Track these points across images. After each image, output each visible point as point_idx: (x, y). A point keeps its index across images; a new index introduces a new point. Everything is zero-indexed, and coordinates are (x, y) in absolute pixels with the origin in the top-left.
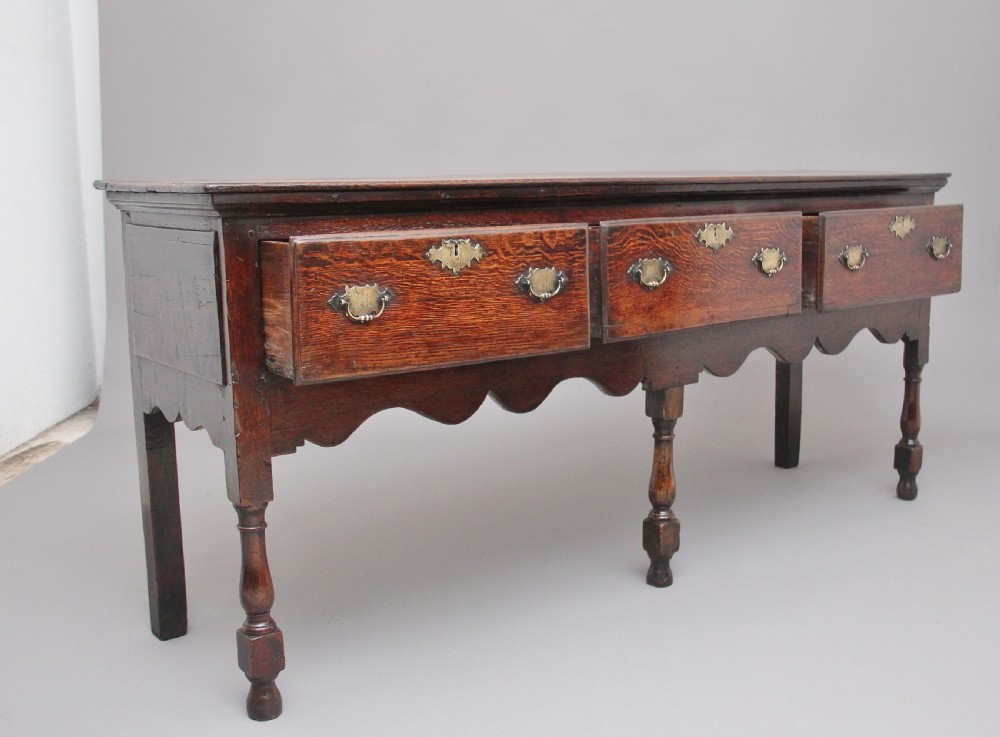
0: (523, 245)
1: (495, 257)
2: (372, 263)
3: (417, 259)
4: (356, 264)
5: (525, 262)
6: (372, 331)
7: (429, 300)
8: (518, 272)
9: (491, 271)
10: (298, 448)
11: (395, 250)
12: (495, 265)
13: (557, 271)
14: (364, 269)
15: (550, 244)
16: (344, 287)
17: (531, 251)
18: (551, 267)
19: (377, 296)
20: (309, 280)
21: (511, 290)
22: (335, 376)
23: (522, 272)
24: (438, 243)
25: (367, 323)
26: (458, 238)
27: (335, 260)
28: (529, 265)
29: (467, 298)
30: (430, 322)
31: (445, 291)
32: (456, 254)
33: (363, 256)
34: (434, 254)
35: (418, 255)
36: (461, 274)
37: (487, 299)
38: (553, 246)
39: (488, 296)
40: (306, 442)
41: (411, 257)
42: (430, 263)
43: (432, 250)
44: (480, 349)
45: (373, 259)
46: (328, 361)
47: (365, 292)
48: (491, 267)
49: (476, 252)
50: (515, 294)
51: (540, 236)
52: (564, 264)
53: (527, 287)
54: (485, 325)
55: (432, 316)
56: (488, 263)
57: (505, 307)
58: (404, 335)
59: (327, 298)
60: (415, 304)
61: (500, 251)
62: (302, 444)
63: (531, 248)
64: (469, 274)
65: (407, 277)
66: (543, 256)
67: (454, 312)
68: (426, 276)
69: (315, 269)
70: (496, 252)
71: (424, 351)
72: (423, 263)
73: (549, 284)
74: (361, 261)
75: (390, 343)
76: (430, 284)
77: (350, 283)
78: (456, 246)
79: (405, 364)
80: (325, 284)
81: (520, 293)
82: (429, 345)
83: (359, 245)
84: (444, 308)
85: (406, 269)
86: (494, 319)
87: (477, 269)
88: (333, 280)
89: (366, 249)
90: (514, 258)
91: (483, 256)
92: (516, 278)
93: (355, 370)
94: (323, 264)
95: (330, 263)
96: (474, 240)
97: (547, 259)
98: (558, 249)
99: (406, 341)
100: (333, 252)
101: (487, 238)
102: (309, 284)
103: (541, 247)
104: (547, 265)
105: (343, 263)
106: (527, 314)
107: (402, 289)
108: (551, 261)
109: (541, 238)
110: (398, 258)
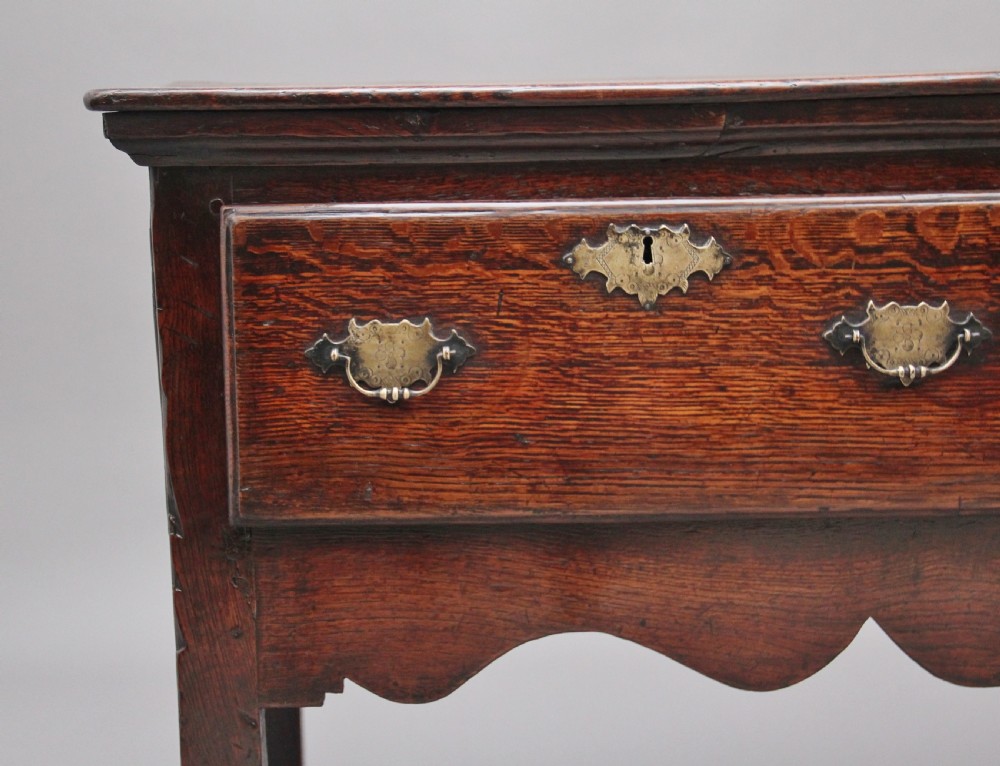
0: (850, 243)
1: (765, 271)
2: (418, 272)
3: (537, 266)
4: (379, 272)
5: (856, 286)
6: (416, 424)
7: (571, 364)
8: (829, 310)
9: (749, 304)
10: (329, 696)
11: (481, 243)
12: (763, 290)
13: (956, 311)
14: (400, 283)
15: (938, 243)
16: (346, 322)
17: (875, 259)
18: (935, 301)
19: (428, 347)
20: (261, 303)
21: (806, 352)
22: (319, 515)
23: (846, 310)
24: (597, 231)
25: (402, 405)
26: (655, 220)
27: (326, 261)
28: (866, 294)
29: (675, 365)
30: (572, 414)
31: (613, 345)
32: (648, 258)
33: (399, 255)
34: (587, 257)
35: (542, 257)
36: (660, 305)
37: (737, 371)
38: (947, 247)
39: (738, 363)
40: (347, 682)
41: (524, 263)
42: (576, 278)
43: (583, 249)
44: (713, 488)
45: (421, 262)
46: (305, 480)
47: (400, 336)
48: (749, 294)
49: (707, 257)
50: (821, 363)
51: (909, 220)
52: (984, 294)
53: (855, 349)
54: (729, 433)
55: (576, 400)
56: (743, 284)
57: (790, 392)
58: (499, 439)
59: (304, 344)
60: (532, 371)
61: (778, 255)
62: (338, 688)
63: (879, 250)
64: (685, 308)
65: (511, 307)
66: (914, 273)
67: (641, 395)
68: (562, 306)
69: (276, 278)
70: (765, 258)
71: (552, 480)
72: (555, 278)
73: (928, 345)
74: (390, 267)
75: (462, 454)
76: (575, 328)
77: (363, 316)
78: (648, 242)
79: (501, 505)
80: (303, 312)
81: (840, 362)
82: (565, 466)
83: (385, 229)
84: (613, 383)
85: (505, 290)
86: (755, 417)
87: (710, 297)
88: (320, 304)
89: (404, 240)
90: (822, 275)
91: (726, 267)
92: (827, 324)
93: (370, 506)
94: (296, 268)
95: (312, 268)
96: (699, 229)
97: (925, 281)
98: (964, 252)
99: (508, 452)
100: (320, 245)
101: (741, 220)
102: (262, 310)
103: (908, 250)
104: (924, 297)
105: (344, 269)
106: (854, 411)
107: (496, 334)
108: (940, 287)
109: (910, 227)
110: (489, 265)
